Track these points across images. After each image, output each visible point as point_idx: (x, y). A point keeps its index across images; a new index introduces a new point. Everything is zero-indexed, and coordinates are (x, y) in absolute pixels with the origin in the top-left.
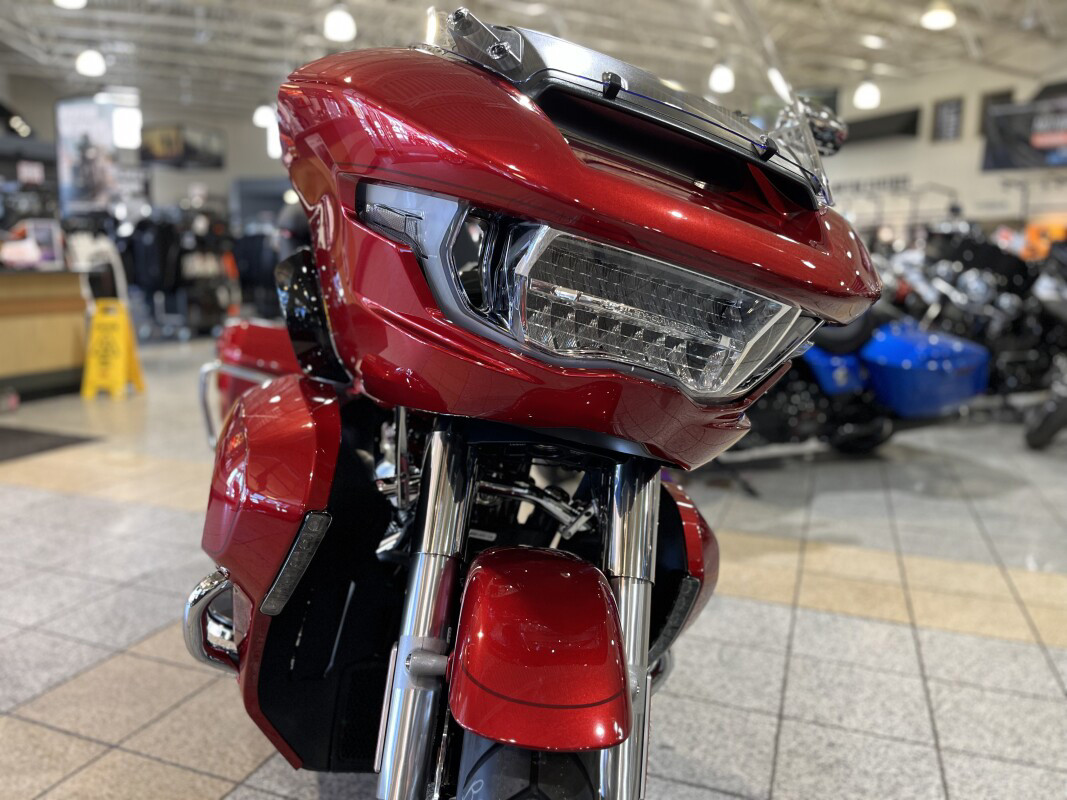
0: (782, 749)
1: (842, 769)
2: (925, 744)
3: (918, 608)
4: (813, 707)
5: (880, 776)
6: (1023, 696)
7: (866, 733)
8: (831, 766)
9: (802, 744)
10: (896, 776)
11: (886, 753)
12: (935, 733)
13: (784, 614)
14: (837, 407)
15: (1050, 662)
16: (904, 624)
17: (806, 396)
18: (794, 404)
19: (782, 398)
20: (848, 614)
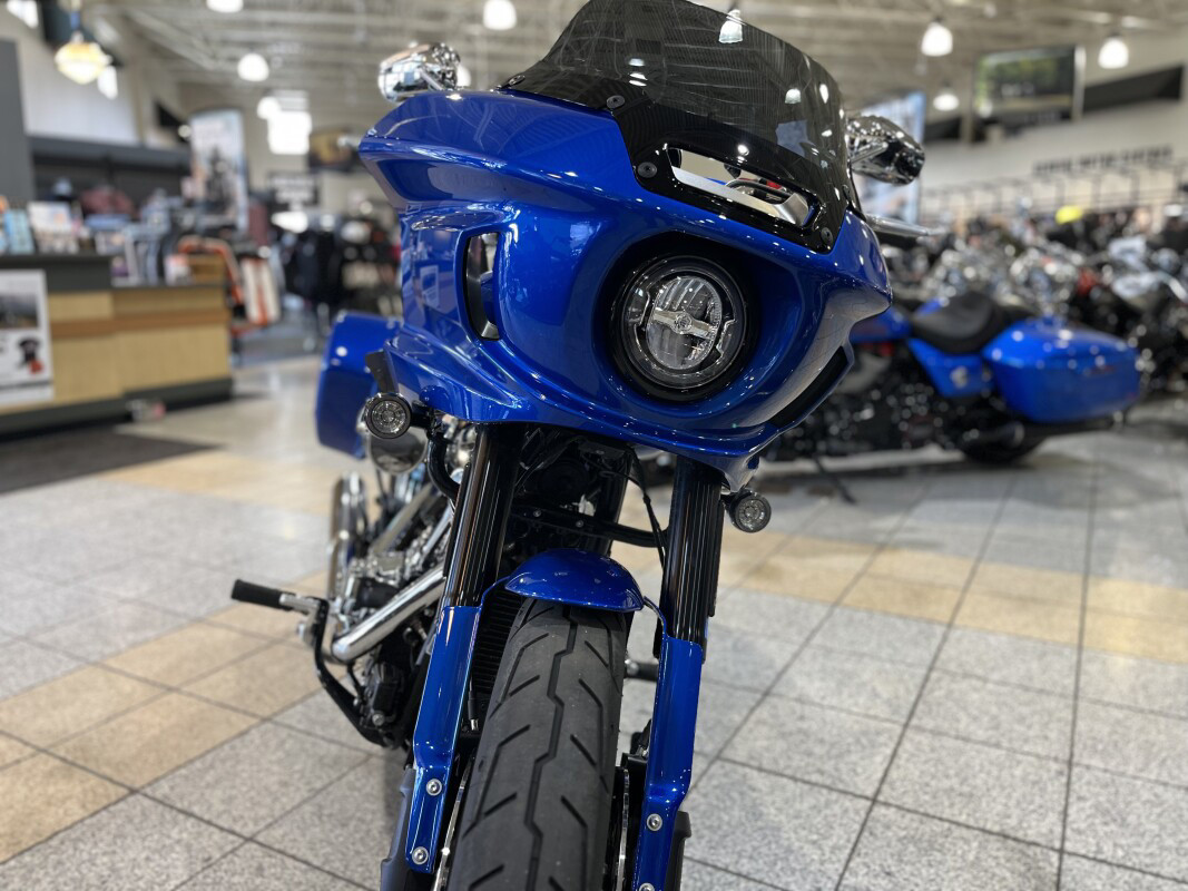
0: (753, 718)
1: (801, 737)
2: (894, 722)
3: (966, 610)
4: (803, 687)
9: (773, 716)
11: (851, 727)
12: (911, 714)
13: (821, 611)
14: (961, 411)
15: (1079, 662)
16: (940, 623)
17: (922, 398)
18: (909, 407)
19: (892, 401)
20: (886, 613)
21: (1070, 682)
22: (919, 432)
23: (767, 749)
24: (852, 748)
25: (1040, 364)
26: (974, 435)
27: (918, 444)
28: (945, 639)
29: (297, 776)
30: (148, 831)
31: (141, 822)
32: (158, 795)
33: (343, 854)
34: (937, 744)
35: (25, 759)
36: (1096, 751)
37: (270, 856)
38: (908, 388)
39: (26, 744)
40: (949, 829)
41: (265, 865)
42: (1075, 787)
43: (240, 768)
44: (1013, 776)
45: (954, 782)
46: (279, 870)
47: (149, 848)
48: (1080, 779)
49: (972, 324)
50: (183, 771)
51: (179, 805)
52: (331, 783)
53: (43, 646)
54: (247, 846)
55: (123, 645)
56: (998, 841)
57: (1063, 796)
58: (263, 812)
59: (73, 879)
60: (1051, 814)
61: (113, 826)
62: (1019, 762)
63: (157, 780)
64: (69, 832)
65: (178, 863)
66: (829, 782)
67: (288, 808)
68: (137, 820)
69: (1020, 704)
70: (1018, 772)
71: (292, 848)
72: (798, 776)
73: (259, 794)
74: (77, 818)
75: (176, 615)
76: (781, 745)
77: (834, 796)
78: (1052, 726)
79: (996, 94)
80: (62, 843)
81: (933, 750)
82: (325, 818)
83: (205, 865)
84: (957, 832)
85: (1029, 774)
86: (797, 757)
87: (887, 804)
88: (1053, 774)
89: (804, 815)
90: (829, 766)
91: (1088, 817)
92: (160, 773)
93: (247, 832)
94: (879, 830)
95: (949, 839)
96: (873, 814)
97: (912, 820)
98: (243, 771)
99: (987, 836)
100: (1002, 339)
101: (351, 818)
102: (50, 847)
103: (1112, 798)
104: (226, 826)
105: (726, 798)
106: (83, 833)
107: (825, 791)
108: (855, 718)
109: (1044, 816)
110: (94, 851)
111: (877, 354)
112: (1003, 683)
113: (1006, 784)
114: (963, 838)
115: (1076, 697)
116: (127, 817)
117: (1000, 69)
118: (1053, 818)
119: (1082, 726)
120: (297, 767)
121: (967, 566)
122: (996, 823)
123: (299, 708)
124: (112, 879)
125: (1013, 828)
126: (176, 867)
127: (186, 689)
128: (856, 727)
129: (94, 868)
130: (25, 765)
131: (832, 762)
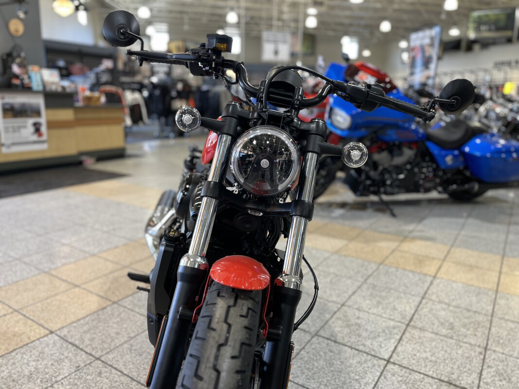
0: (335, 316)
1: (357, 327)
2: (402, 323)
3: (443, 270)
4: (360, 303)
5: (371, 332)
6: (468, 310)
7: (378, 315)
8: (352, 325)
9: (344, 316)
10: (379, 332)
11: (381, 324)
12: (411, 319)
13: (374, 266)
14: (449, 175)
15: (495, 298)
16: (430, 276)
17: (430, 169)
18: (424, 173)
19: (416, 170)
20: (405, 270)
21: (490, 308)
22: (428, 185)
23: (340, 332)
24: (381, 334)
25: (488, 155)
26: (454, 187)
27: (427, 190)
28: (431, 283)
29: (124, 330)
30: (55, 352)
31: (52, 347)
32: (62, 335)
33: (138, 369)
34: (422, 335)
35: (8, 314)
36: (499, 343)
37: (106, 367)
38: (425, 164)
39: (10, 307)
40: (423, 378)
41: (103, 371)
42: (487, 361)
43: (100, 324)
44: (457, 353)
45: (429, 355)
46: (108, 374)
47: (54, 359)
48: (490, 357)
49: (457, 135)
50: (75, 324)
51: (70, 340)
52: (138, 335)
53: (25, 263)
54: (96, 362)
55: (59, 264)
56: (447, 385)
57: (481, 365)
58: (106, 346)
59: (18, 372)
60: (474, 374)
61: (40, 348)
62: (461, 347)
63: (63, 328)
64: (21, 349)
65: (65, 367)
66: (367, 350)
67: (117, 345)
68: (51, 346)
69: (465, 318)
70: (460, 352)
71: (116, 364)
72: (353, 346)
73: (106, 337)
74: (25, 343)
75: (85, 252)
76: (346, 330)
77: (369, 357)
78: (479, 329)
79: (477, 29)
80: (17, 354)
81: (420, 338)
82: (133, 351)
83: (76, 369)
84: (427, 380)
85: (466, 353)
86: (354, 337)
87: (394, 364)
88: (477, 354)
89: (354, 366)
90: (368, 343)
91: (492, 376)
92: (64, 325)
93: (97, 355)
94: (389, 376)
95: (423, 383)
96: (387, 368)
97: (406, 372)
98: (101, 326)
99: (441, 382)
100: (471, 143)
101: (144, 352)
102: (11, 356)
103: (505, 367)
104: (89, 352)
105: (318, 355)
106: (26, 351)
107: (365, 355)
108: (384, 319)
109: (470, 374)
110: (29, 359)
111: (410, 148)
112: (458, 307)
113: (453, 357)
114: (429, 383)
115: (492, 316)
116: (47, 344)
117: (480, 17)
118: (475, 376)
119: (493, 329)
120: (124, 326)
121: (446, 249)
122: (446, 376)
123: (130, 298)
124: (35, 373)
125: (454, 380)
126: (63, 369)
127: (83, 286)
128: (384, 324)
129: (28, 367)
130: (8, 317)
131: (370, 341)
